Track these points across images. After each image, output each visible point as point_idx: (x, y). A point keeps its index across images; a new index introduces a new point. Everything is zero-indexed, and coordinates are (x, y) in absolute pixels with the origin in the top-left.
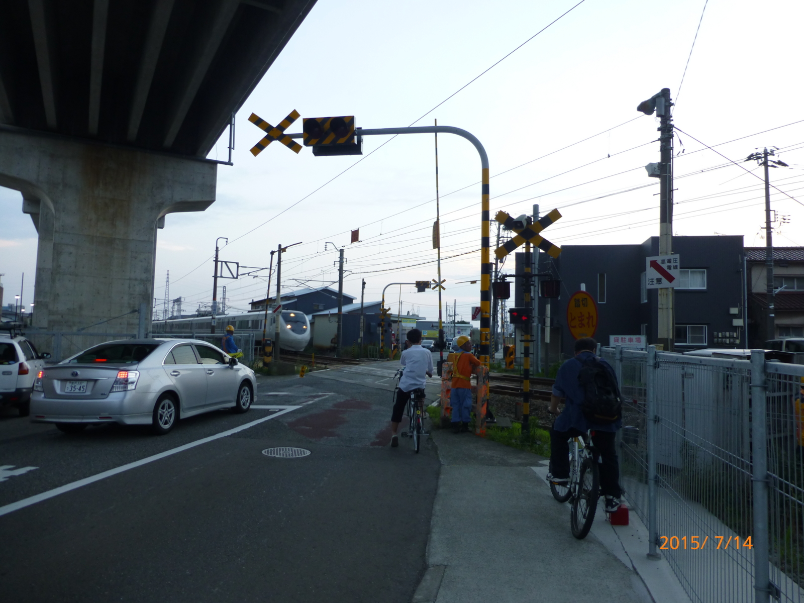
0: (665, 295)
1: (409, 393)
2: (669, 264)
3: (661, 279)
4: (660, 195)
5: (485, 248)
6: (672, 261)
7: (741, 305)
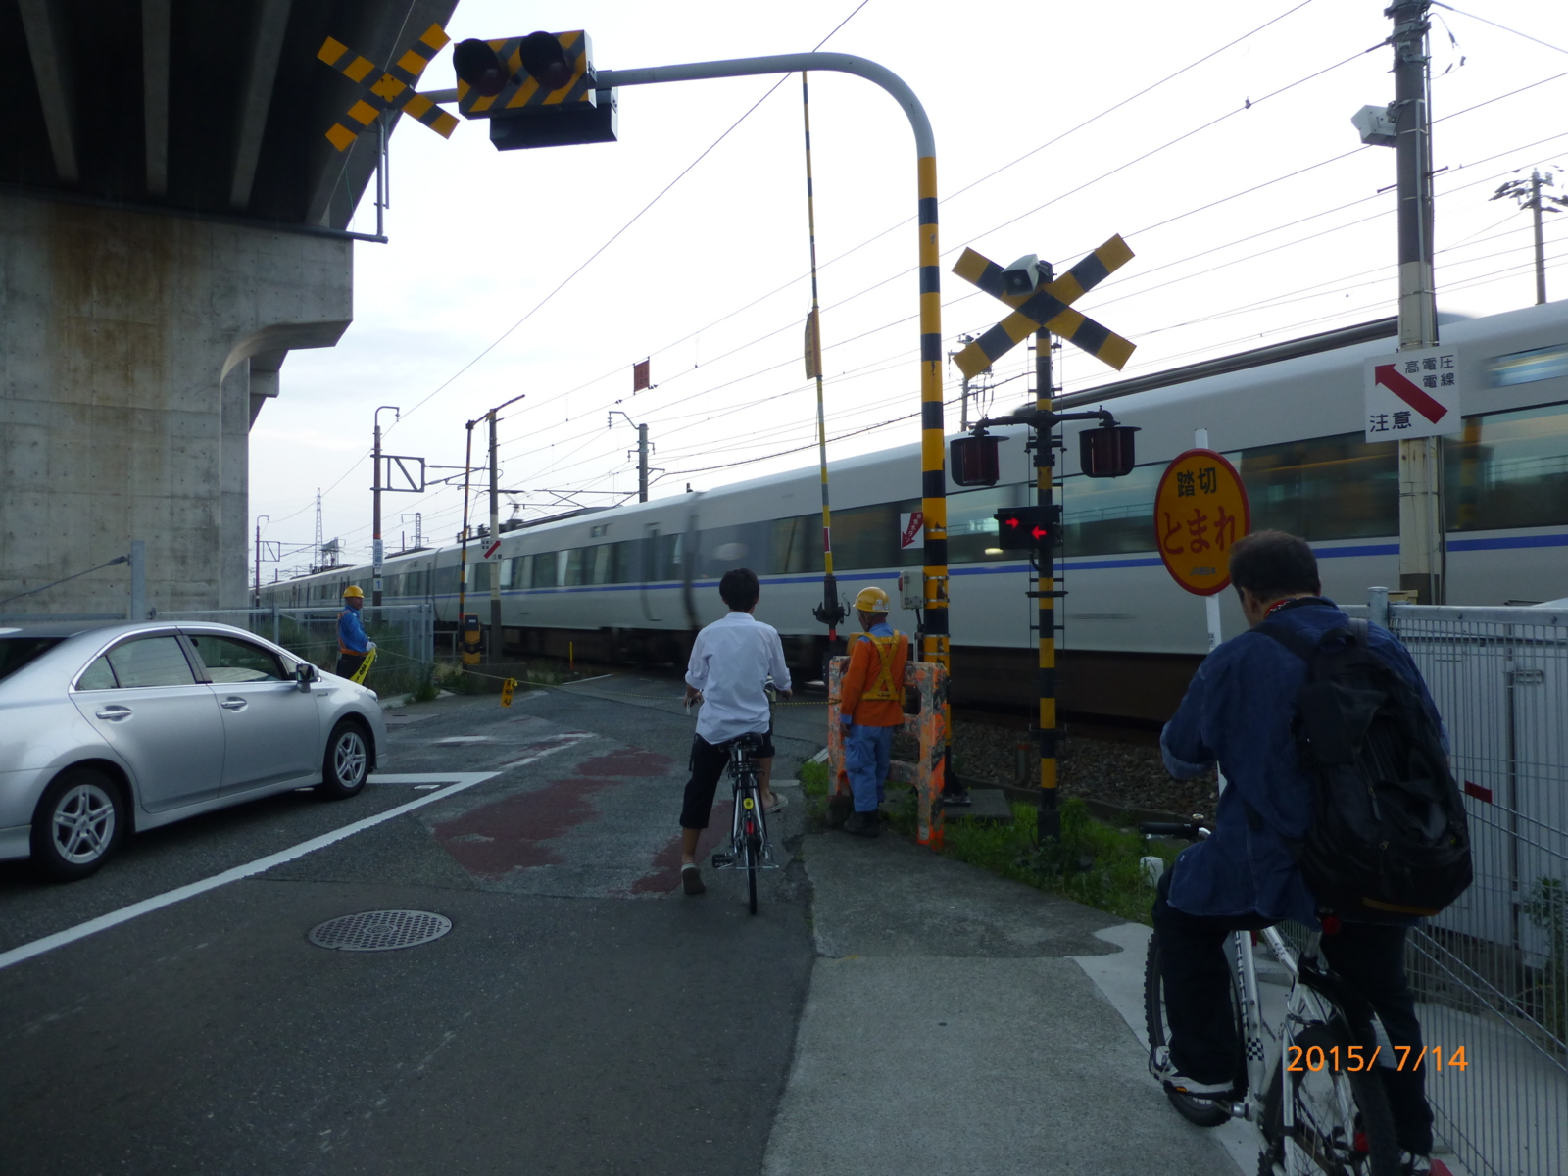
0: (1419, 459)
1: (728, 744)
2: (1430, 373)
3: (1407, 414)
4: (1396, 189)
5: (930, 362)
6: (1438, 365)
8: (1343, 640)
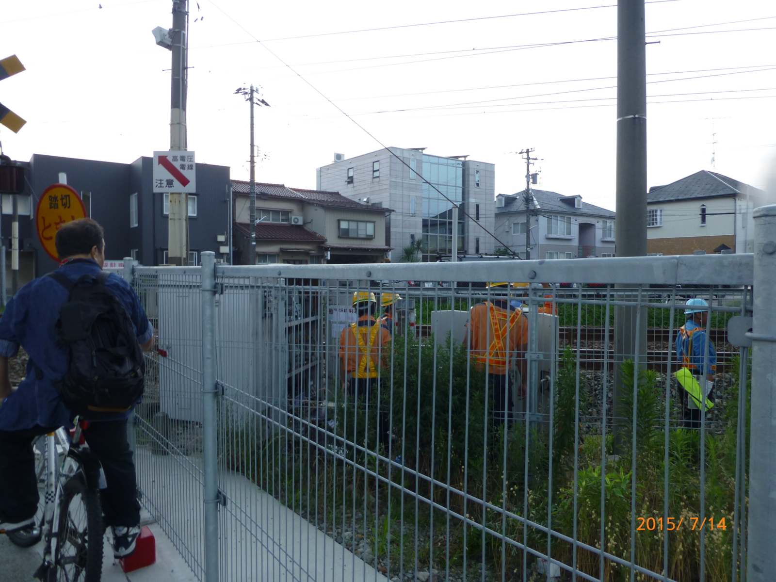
0: (177, 202)
2: (183, 163)
3: (172, 181)
4: (171, 71)
6: (186, 159)
7: (227, 234)
8: (91, 281)
